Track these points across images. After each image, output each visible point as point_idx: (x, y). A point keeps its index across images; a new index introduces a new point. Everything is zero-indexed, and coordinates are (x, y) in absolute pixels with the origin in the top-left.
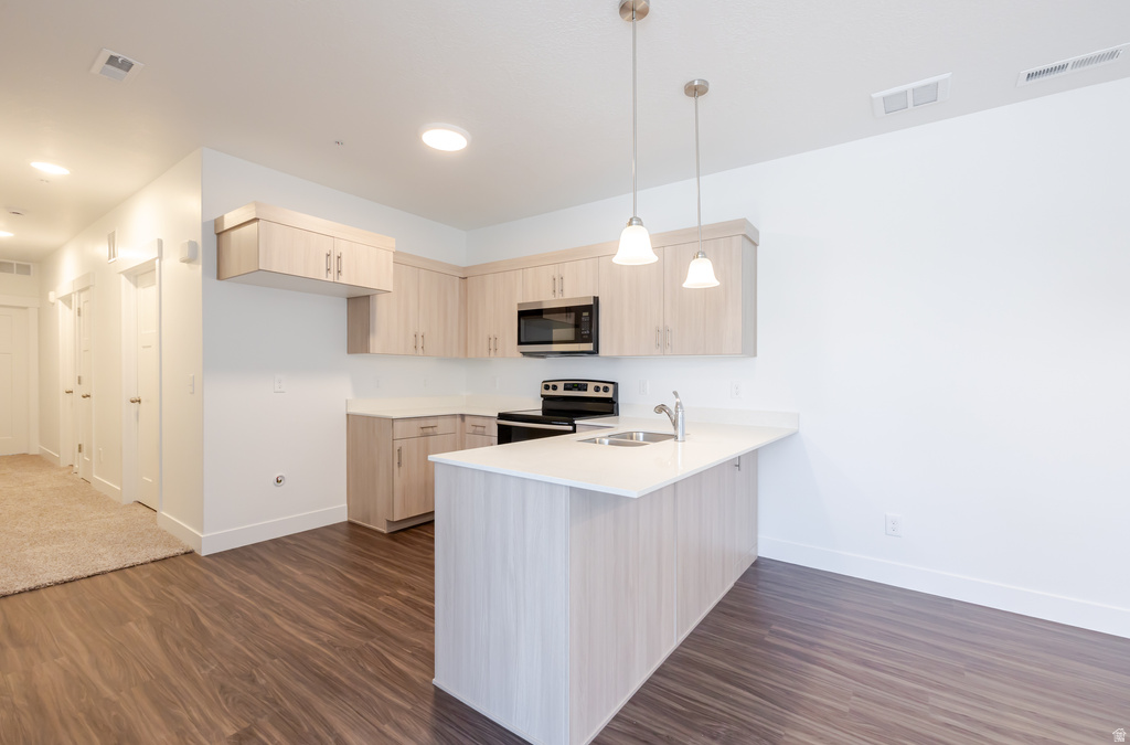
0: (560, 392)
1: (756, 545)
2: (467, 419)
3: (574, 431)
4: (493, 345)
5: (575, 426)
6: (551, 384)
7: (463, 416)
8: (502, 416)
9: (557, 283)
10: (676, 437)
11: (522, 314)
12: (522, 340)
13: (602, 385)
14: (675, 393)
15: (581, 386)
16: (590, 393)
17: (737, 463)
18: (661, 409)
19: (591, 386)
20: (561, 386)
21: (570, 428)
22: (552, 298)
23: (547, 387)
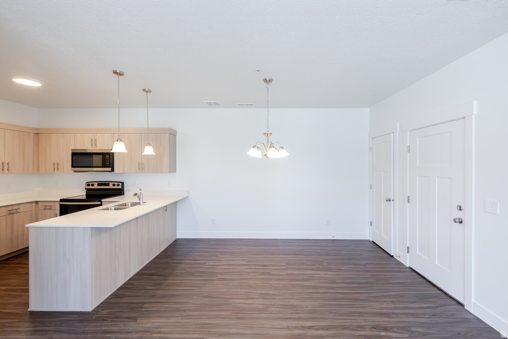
0: (96, 186)
1: (176, 235)
2: (39, 203)
3: (101, 205)
4: (56, 167)
5: (102, 202)
6: (91, 183)
7: (37, 202)
8: (62, 200)
9: (93, 142)
10: (139, 203)
11: (73, 154)
12: (74, 165)
13: (116, 184)
14: (140, 190)
15: (107, 184)
16: (111, 186)
17: (165, 208)
18: (136, 195)
19: (111, 184)
20: (96, 184)
21: (99, 203)
22: (91, 148)
23: (88, 185)
